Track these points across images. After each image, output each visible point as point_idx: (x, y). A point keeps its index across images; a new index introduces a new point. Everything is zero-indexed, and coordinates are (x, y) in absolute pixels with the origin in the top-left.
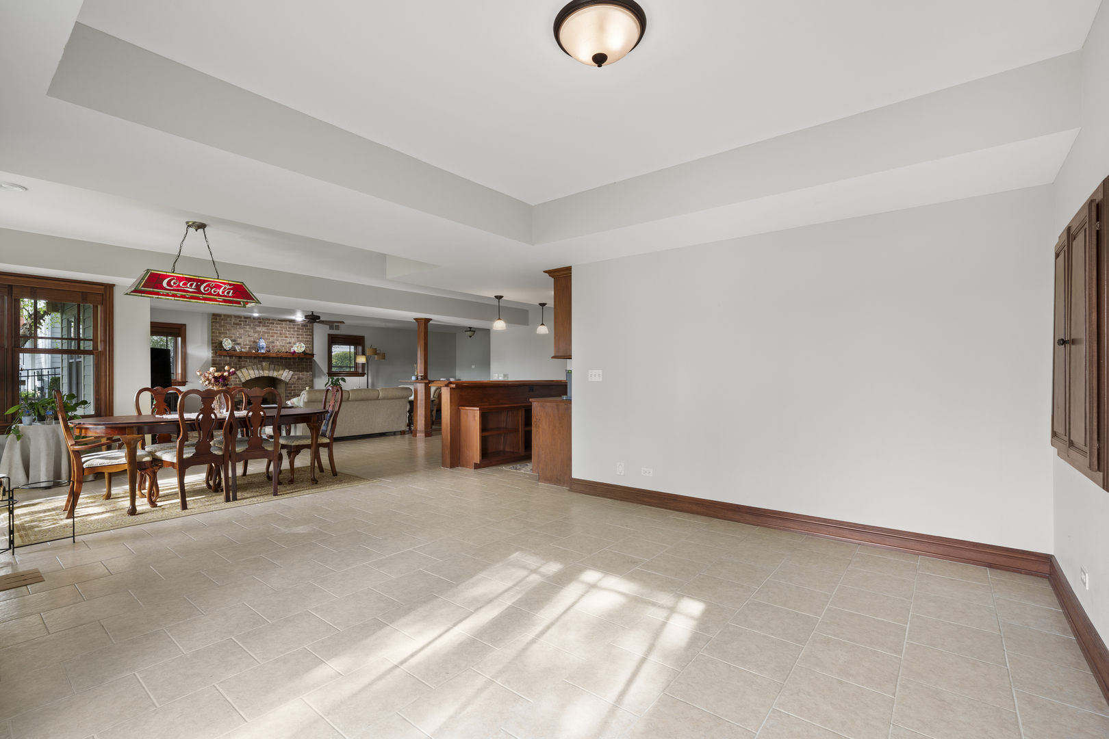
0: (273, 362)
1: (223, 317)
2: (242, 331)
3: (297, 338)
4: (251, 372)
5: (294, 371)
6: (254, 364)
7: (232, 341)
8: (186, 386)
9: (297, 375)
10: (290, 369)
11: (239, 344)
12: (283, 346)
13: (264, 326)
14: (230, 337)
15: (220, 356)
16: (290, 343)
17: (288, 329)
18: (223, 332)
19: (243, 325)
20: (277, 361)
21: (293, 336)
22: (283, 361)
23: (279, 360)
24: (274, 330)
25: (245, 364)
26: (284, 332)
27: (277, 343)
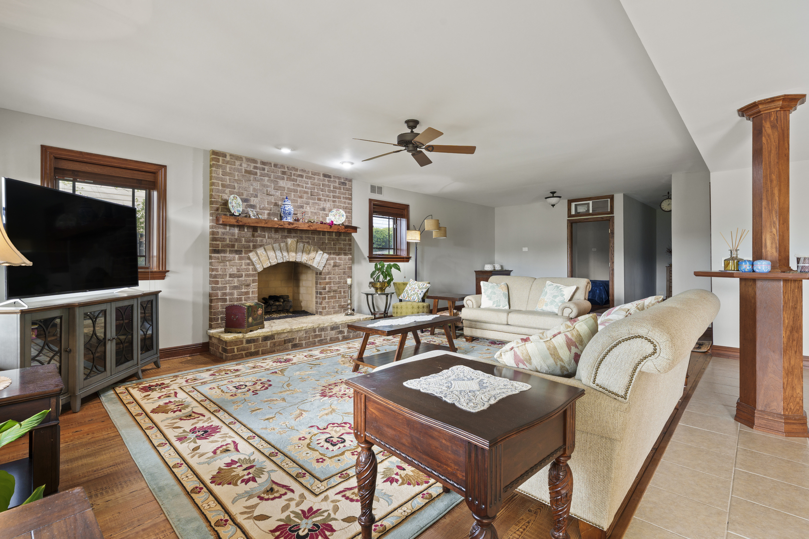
0: (301, 238)
1: (228, 158)
2: (257, 185)
3: (334, 201)
4: (271, 254)
5: (330, 254)
6: (276, 241)
7: (244, 200)
8: (167, 279)
9: (333, 259)
10: (323, 250)
11: (253, 207)
12: (315, 213)
13: (289, 179)
14: (240, 194)
15: (224, 225)
16: (324, 209)
17: (321, 187)
18: (228, 183)
19: (259, 174)
20: (307, 235)
21: (327, 198)
22: (314, 237)
23: (310, 235)
24: (303, 187)
25: (262, 240)
26: (316, 191)
27: (308, 208)
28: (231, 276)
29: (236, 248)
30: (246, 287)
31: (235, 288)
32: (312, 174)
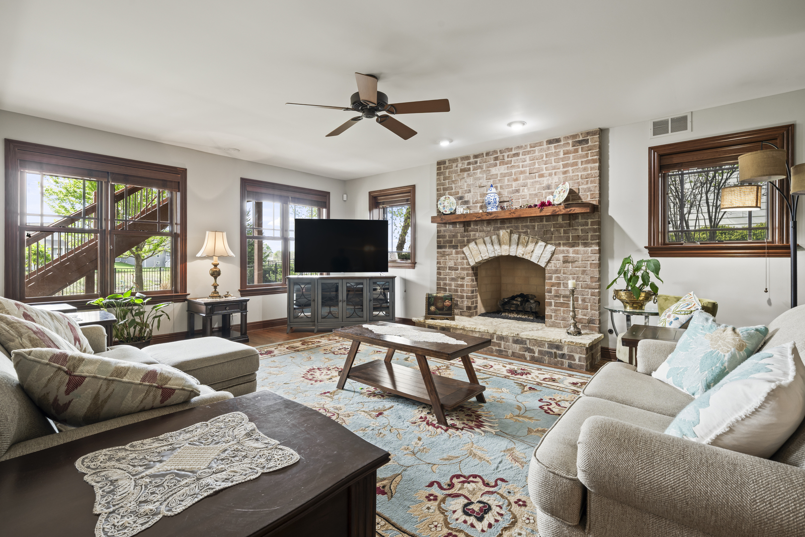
0: (517, 228)
1: (447, 164)
2: (470, 181)
3: (563, 173)
4: (482, 247)
5: (557, 245)
6: (488, 234)
7: (460, 198)
8: (416, 269)
9: (563, 252)
10: (547, 241)
11: (467, 203)
12: (536, 195)
13: (502, 163)
14: (453, 194)
16: (548, 187)
17: (544, 159)
18: (448, 186)
19: (472, 169)
20: (524, 224)
21: (554, 171)
22: (534, 226)
23: (528, 224)
24: (519, 168)
25: (475, 235)
26: (537, 166)
27: (526, 190)
28: (450, 268)
29: (453, 244)
30: (462, 280)
31: (453, 279)
32: (531, 147)
